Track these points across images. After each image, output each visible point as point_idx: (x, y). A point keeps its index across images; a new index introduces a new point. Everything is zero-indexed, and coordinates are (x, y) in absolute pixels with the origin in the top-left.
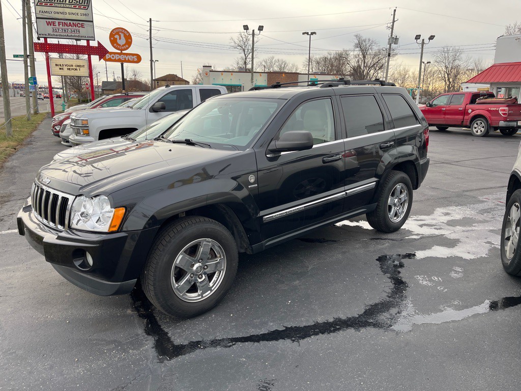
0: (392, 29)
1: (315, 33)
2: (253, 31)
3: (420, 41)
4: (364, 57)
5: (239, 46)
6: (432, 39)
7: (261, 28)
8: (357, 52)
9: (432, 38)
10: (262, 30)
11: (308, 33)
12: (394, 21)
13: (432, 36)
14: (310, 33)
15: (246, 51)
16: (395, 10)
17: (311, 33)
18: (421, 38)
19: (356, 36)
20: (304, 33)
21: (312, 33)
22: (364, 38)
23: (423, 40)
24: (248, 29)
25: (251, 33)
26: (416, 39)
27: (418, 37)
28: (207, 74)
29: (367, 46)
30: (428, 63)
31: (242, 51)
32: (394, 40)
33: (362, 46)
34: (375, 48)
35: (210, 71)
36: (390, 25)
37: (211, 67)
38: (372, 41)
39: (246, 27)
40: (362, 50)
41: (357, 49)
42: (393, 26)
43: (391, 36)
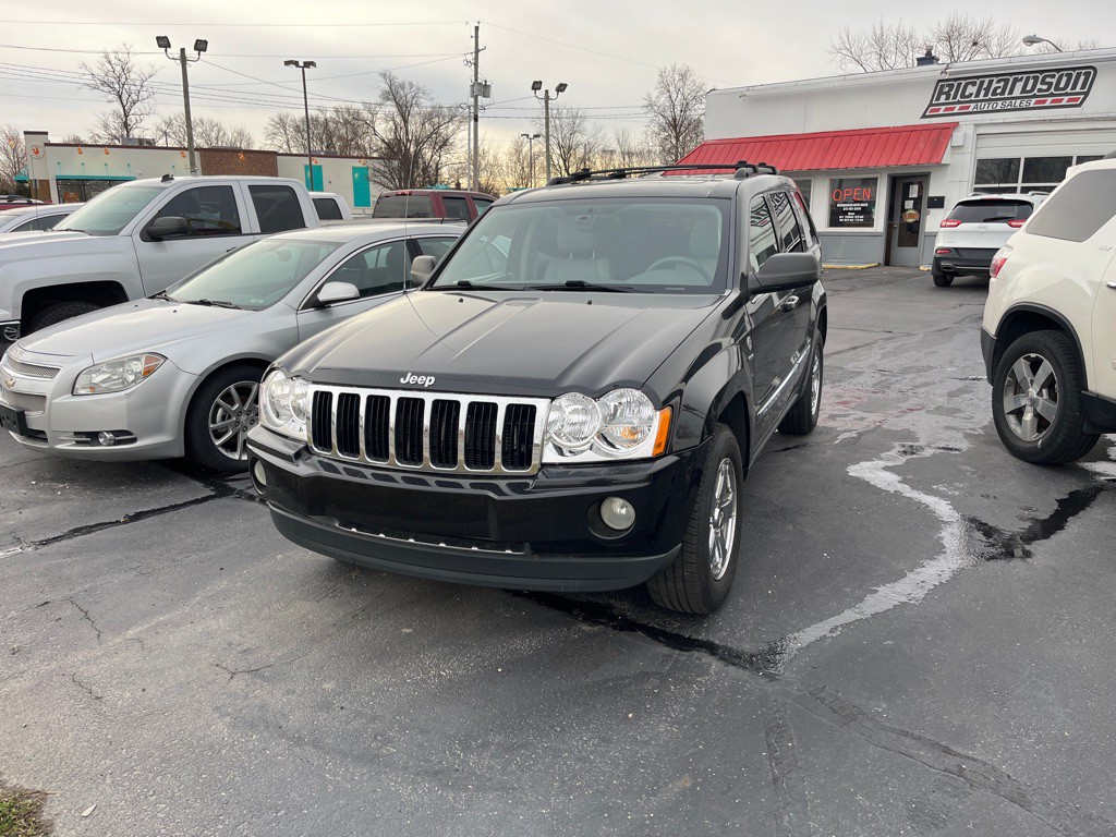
0: (476, 65)
1: (312, 64)
2: (183, 50)
3: (540, 93)
4: (406, 121)
5: (104, 83)
6: (563, 91)
7: (201, 46)
8: (391, 108)
9: (561, 88)
10: (205, 50)
11: (296, 63)
12: (477, 51)
13: (561, 85)
14: (301, 64)
15: (125, 97)
16: (477, 28)
17: (305, 63)
18: (543, 88)
19: (384, 76)
20: (287, 63)
21: (308, 64)
22: (400, 80)
23: (547, 92)
24: (169, 46)
25: (178, 56)
26: (533, 88)
27: (537, 86)
28: (37, 152)
29: (409, 97)
30: (536, 136)
31: (113, 97)
32: (481, 89)
33: (399, 97)
34: (426, 104)
35: (46, 145)
36: (471, 58)
37: (46, 133)
38: (418, 89)
39: (163, 42)
40: (398, 106)
41: (389, 103)
42: (476, 58)
43: (476, 80)
